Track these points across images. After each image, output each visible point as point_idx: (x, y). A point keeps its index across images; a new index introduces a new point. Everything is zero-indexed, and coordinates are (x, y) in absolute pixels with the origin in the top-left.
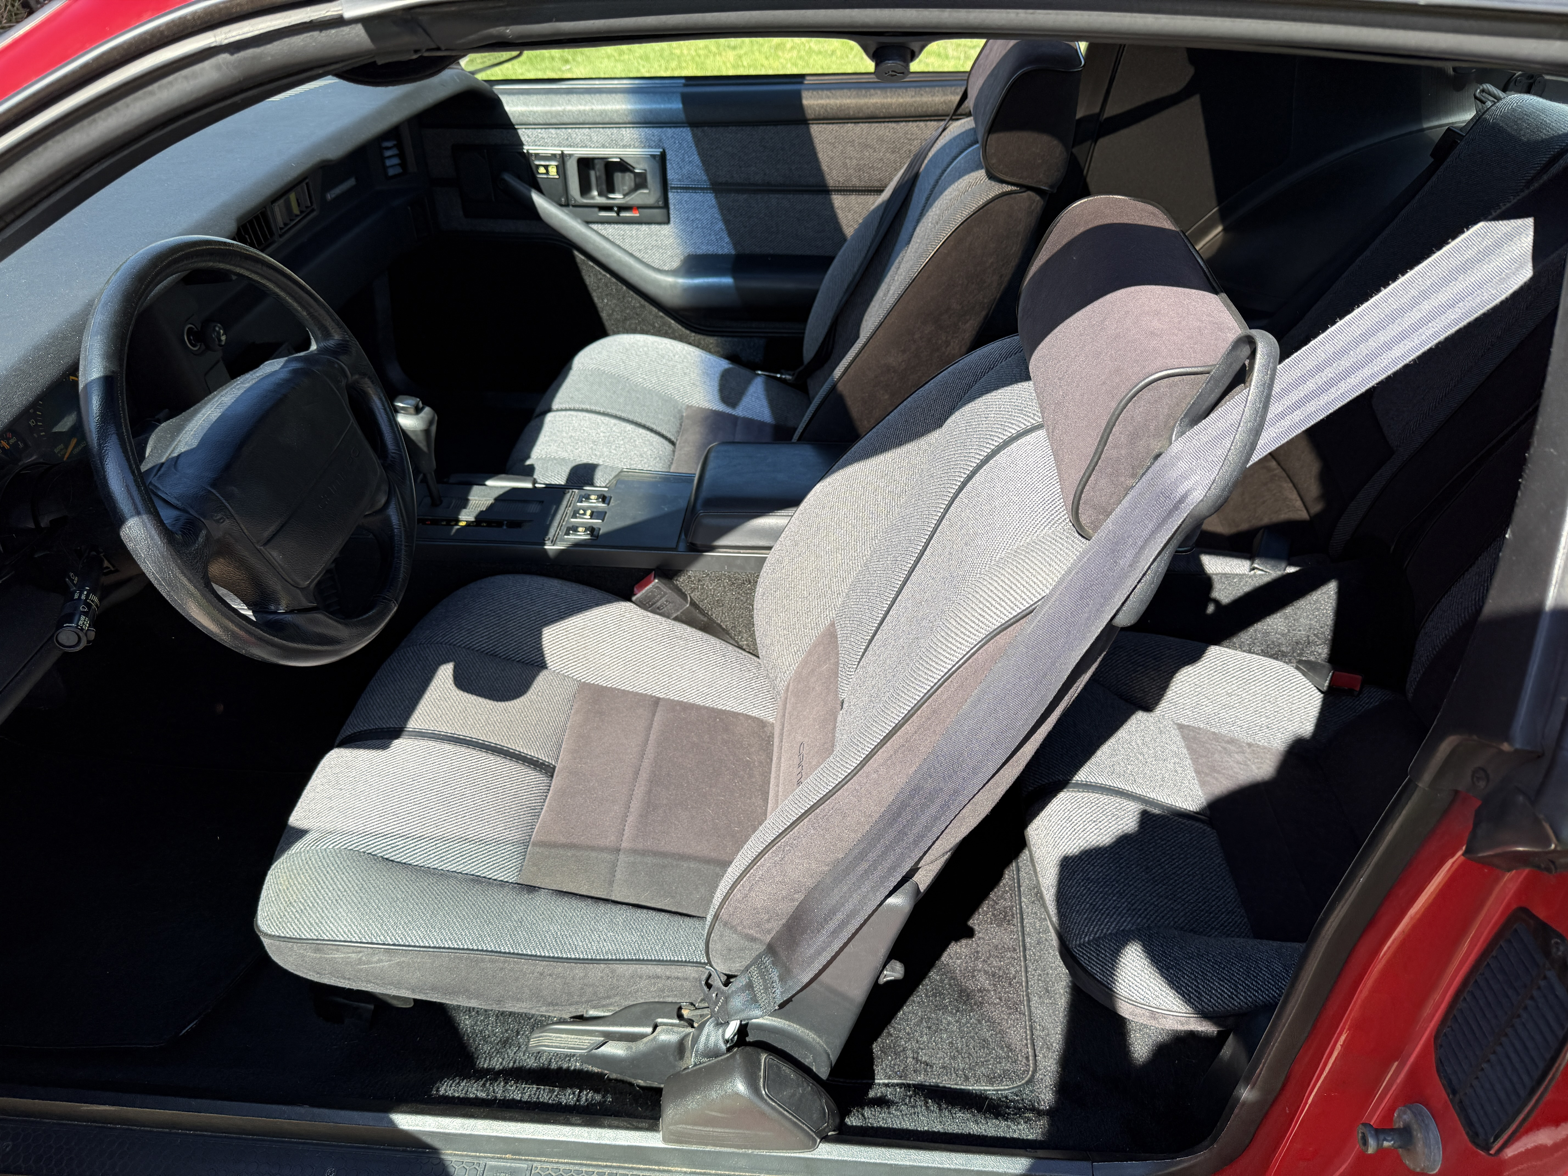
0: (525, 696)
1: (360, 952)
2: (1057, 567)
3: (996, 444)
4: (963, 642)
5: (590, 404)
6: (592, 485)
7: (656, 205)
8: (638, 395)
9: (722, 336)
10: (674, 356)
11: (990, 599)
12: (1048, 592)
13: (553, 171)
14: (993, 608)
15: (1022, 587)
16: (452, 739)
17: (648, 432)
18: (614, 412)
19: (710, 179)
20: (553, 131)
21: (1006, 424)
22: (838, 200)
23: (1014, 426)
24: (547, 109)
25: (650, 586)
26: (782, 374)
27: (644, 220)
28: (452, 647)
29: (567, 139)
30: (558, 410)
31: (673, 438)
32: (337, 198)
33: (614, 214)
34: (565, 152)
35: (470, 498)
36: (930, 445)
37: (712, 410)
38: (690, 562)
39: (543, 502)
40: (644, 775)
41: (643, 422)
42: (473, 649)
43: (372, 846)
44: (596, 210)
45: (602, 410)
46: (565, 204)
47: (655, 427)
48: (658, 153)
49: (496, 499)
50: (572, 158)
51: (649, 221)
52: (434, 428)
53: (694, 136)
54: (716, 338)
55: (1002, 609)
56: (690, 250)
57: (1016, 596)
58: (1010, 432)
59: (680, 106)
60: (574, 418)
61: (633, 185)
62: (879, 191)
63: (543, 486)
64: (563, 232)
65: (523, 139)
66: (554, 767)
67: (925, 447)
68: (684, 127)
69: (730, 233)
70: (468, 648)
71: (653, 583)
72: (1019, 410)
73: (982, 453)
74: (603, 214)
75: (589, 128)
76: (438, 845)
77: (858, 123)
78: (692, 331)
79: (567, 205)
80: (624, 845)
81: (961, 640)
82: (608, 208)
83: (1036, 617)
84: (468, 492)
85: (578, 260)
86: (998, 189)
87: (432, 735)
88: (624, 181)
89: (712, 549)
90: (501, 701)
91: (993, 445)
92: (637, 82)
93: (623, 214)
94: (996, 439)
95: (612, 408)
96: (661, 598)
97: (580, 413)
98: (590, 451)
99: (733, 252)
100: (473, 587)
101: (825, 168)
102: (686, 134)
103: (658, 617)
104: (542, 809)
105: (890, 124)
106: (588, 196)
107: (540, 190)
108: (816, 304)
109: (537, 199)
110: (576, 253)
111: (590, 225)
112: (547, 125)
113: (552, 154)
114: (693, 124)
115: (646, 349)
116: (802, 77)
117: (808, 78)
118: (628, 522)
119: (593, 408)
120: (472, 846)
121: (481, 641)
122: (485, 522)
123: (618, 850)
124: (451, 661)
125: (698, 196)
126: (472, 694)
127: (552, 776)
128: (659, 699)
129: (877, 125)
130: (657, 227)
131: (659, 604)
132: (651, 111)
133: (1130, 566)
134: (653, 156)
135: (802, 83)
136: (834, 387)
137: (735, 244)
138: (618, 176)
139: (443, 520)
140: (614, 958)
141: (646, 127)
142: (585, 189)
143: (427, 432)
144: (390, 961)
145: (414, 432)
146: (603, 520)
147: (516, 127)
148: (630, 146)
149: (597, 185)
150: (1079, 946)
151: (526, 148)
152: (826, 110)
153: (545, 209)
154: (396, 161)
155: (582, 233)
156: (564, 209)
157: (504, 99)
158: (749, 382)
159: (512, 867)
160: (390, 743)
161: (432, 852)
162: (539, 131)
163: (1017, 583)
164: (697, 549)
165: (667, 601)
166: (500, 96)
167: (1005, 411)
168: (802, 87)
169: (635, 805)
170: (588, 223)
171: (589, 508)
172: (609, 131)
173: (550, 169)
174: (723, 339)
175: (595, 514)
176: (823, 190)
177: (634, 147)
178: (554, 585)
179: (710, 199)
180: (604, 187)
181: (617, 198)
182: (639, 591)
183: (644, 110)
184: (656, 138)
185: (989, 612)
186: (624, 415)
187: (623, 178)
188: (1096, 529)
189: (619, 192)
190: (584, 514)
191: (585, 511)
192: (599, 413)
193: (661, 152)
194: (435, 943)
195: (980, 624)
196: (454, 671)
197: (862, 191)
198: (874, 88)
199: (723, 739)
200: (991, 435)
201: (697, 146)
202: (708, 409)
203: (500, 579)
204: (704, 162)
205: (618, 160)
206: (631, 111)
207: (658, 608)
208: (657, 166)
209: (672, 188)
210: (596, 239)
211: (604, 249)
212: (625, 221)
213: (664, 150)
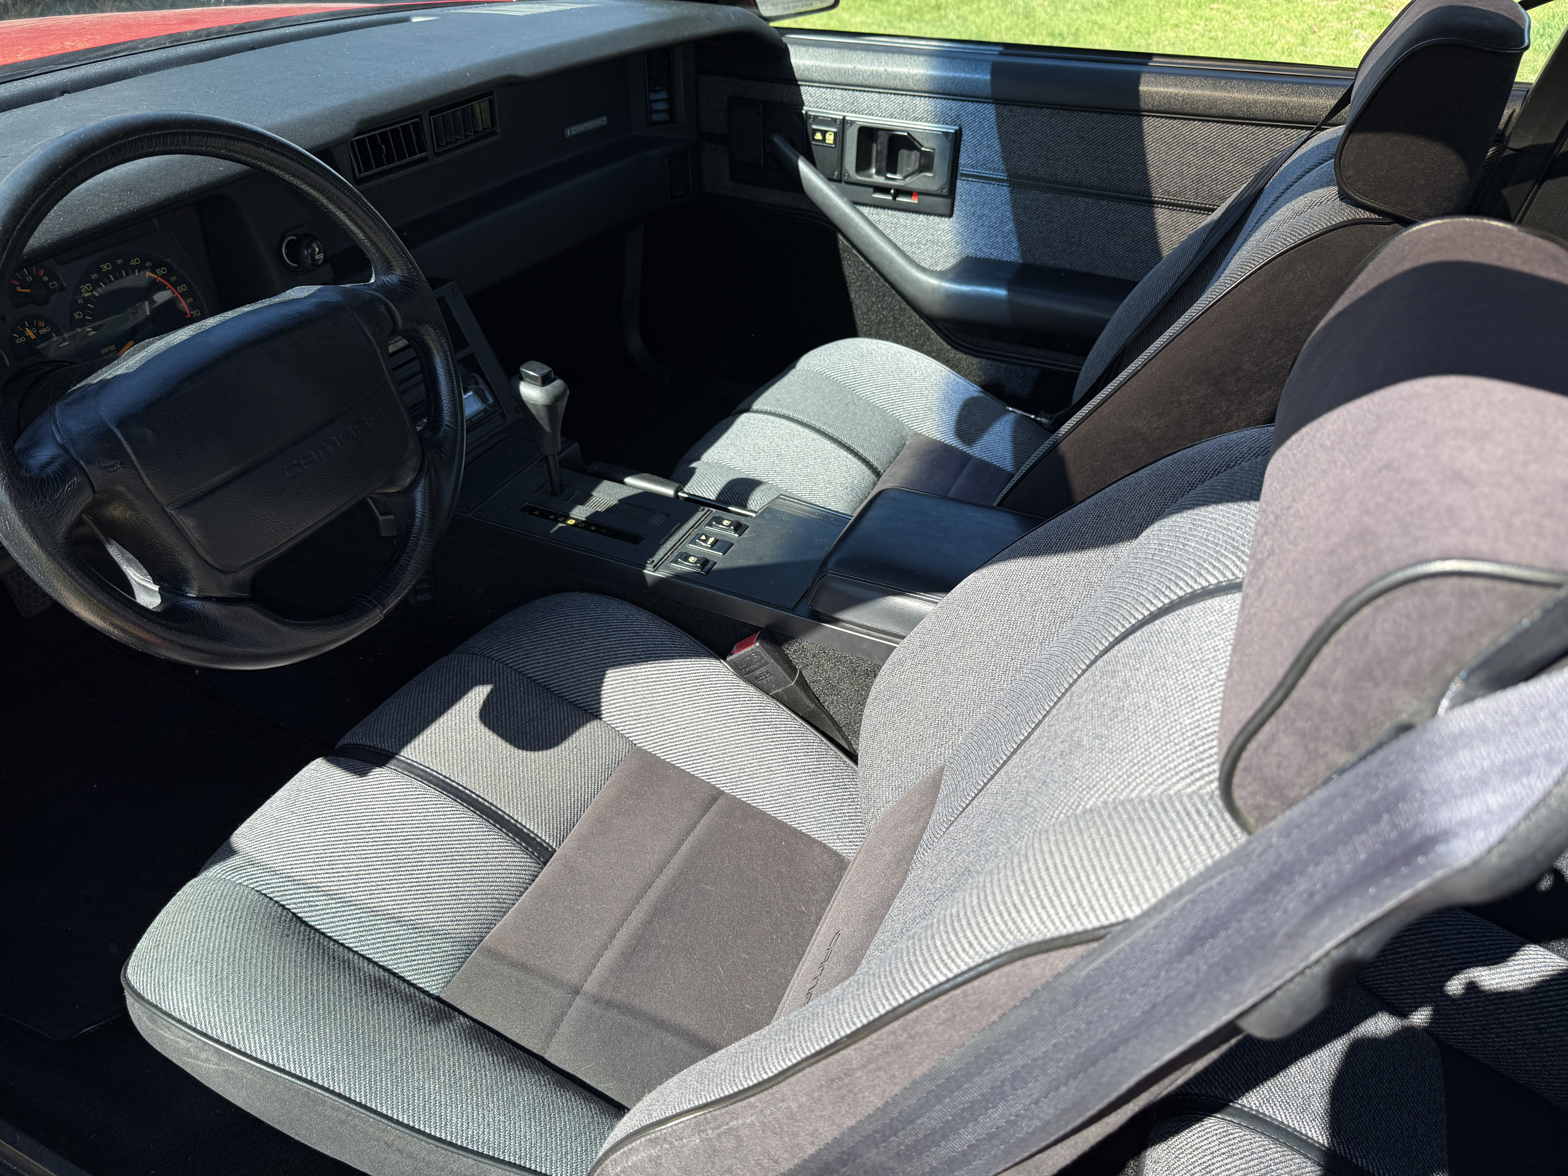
0: (556, 749)
1: (190, 1041)
2: (1169, 870)
3: (1181, 593)
4: (975, 943)
5: (795, 411)
6: (744, 507)
7: (939, 192)
8: (856, 411)
9: (988, 359)
11: (1039, 884)
12: (1138, 911)
13: (830, 139)
14: (1037, 903)
15: (1096, 885)
16: (441, 784)
17: (851, 456)
18: (818, 425)
19: (1008, 170)
20: (838, 92)
21: (1205, 565)
22: (1162, 215)
23: (1215, 572)
24: (836, 65)
25: (749, 649)
26: (1037, 416)
27: (923, 209)
29: (853, 103)
30: (757, 412)
31: (880, 468)
32: (580, 135)
33: (890, 198)
34: (847, 118)
35: (594, 493)
36: (1117, 559)
37: (943, 443)
38: (806, 630)
39: (670, 515)
40: (652, 895)
41: (849, 443)
42: (524, 675)
43: (288, 897)
44: (871, 190)
45: (805, 420)
46: (836, 178)
47: (861, 451)
48: (953, 131)
49: (620, 501)
50: (853, 126)
51: (928, 211)
52: (563, 404)
53: (999, 115)
54: (979, 359)
55: (1052, 912)
56: (970, 251)
57: (1082, 896)
58: (1206, 580)
59: (988, 77)
61: (917, 166)
62: (1210, 210)
63: (686, 496)
64: (825, 210)
65: (804, 98)
66: (555, 851)
67: (1111, 560)
68: (989, 103)
69: (1020, 238)
70: (519, 672)
71: (752, 647)
72: (1233, 546)
73: (1155, 601)
74: (877, 196)
75: (880, 93)
76: (363, 920)
77: (1209, 121)
78: (953, 347)
79: (839, 181)
80: (590, 986)
81: (972, 938)
82: (884, 190)
83: (1101, 951)
84: (594, 486)
85: (841, 246)
86: (1350, 213)
87: (421, 773)
88: (908, 159)
89: (835, 621)
90: (523, 749)
91: (1175, 593)
92: (947, 44)
93: (900, 199)
94: (1182, 584)
96: (761, 666)
99: (1020, 261)
100: (554, 598)
101: (1153, 172)
102: (989, 111)
103: (751, 689)
104: (514, 904)
105: (1250, 128)
106: (865, 173)
107: (811, 160)
108: (1101, 337)
109: (804, 167)
110: (840, 237)
111: (858, 207)
112: (833, 85)
113: (832, 119)
114: (998, 100)
116: (1149, 56)
117: (1155, 59)
118: (752, 562)
119: (797, 416)
120: (402, 932)
121: (536, 667)
122: (595, 525)
123: (576, 991)
124: (491, 683)
125: (990, 188)
126: (494, 731)
127: (545, 864)
128: (722, 793)
130: (937, 219)
131: (757, 673)
132: (953, 80)
133: (1289, 936)
134: (946, 134)
135: (1145, 64)
136: (1055, 446)
137: (1024, 253)
138: (904, 154)
139: (552, 513)
140: (491, 1154)
141: (945, 99)
142: (862, 165)
143: (551, 408)
144: (218, 1065)
145: (535, 405)
146: (724, 554)
147: (799, 83)
148: (921, 120)
149: (877, 162)
151: (805, 109)
152: (1169, 102)
153: (810, 181)
154: (662, 106)
155: (845, 214)
156: (833, 185)
157: (792, 50)
158: (996, 417)
159: (439, 975)
160: (370, 770)
161: (352, 926)
162: (824, 90)
163: (1091, 872)
164: (820, 617)
165: (767, 672)
166: (789, 46)
167: (1213, 543)
168: (1145, 69)
169: (623, 935)
170: (855, 203)
171: (713, 535)
172: (900, 99)
173: (827, 135)
174: (989, 362)
175: (718, 543)
176: (1149, 203)
177: (927, 121)
178: (641, 619)
179: (1004, 193)
180: (884, 164)
181: (897, 180)
182: (738, 651)
183: (947, 79)
184: (953, 114)
185: (1029, 906)
186: (829, 431)
187: (909, 157)
188: (1263, 819)
189: (901, 173)
190: (705, 541)
191: (708, 538)
192: (800, 423)
193: (956, 131)
194: (275, 1060)
195: (1010, 924)
196: (488, 696)
197: (1197, 208)
198: (1238, 79)
199: (780, 872)
200: (1177, 576)
201: (999, 128)
202: (939, 442)
203: (586, 599)
204: (1003, 147)
205: (906, 134)
206: (932, 78)
207: (756, 678)
208: (948, 145)
209: (962, 175)
210: (862, 223)
211: (867, 235)
212: (901, 207)
213: (960, 129)
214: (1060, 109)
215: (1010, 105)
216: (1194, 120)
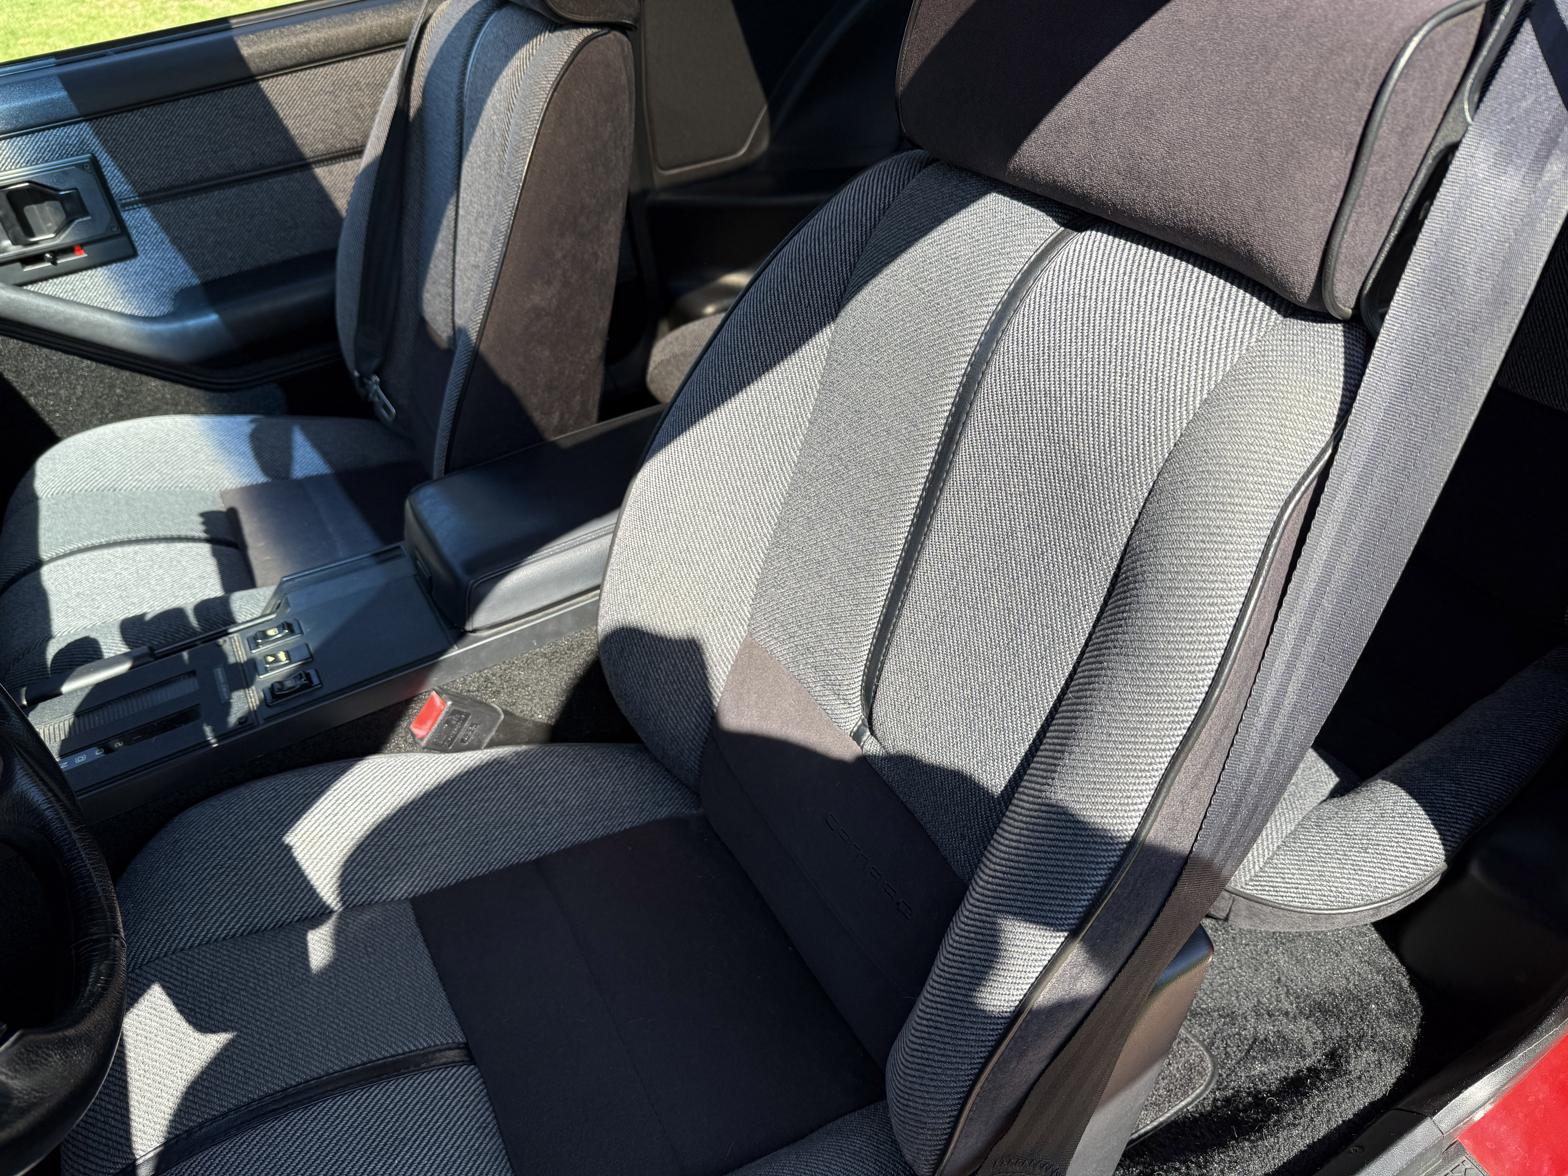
5: (81, 539)
7: (106, 234)
10: (168, 435)
17: (190, 544)
22: (321, 173)
27: (98, 259)
28: (181, 955)
33: (50, 264)
37: (259, 484)
42: (216, 941)
44: (18, 264)
48: (84, 161)
51: (105, 260)
56: (182, 283)
59: (63, 94)
60: (67, 568)
61: (63, 214)
62: (357, 152)
70: (207, 942)
74: (33, 268)
77: (357, 57)
82: (38, 258)
88: (45, 213)
93: (63, 261)
95: (118, 532)
96: (462, 724)
97: (72, 559)
98: (121, 602)
115: (121, 440)
119: (88, 543)
125: (140, 212)
129: (381, 55)
130: (120, 265)
131: (460, 736)
134: (81, 166)
135: (229, 29)
138: (33, 208)
148: (36, 162)
149: (7, 230)
150: (1252, 880)
165: (472, 725)
168: (230, 34)
177: (44, 161)
180: (17, 230)
181: (44, 240)
184: (75, 141)
187: (43, 209)
189: (42, 233)
192: (101, 546)
193: (90, 158)
202: (254, 485)
205: (25, 186)
207: (463, 741)
208: (91, 179)
209: (124, 205)
210: (42, 303)
211: (57, 313)
212: (69, 269)
213: (93, 155)
214: (199, 95)
215: (138, 109)
216: (343, 61)
